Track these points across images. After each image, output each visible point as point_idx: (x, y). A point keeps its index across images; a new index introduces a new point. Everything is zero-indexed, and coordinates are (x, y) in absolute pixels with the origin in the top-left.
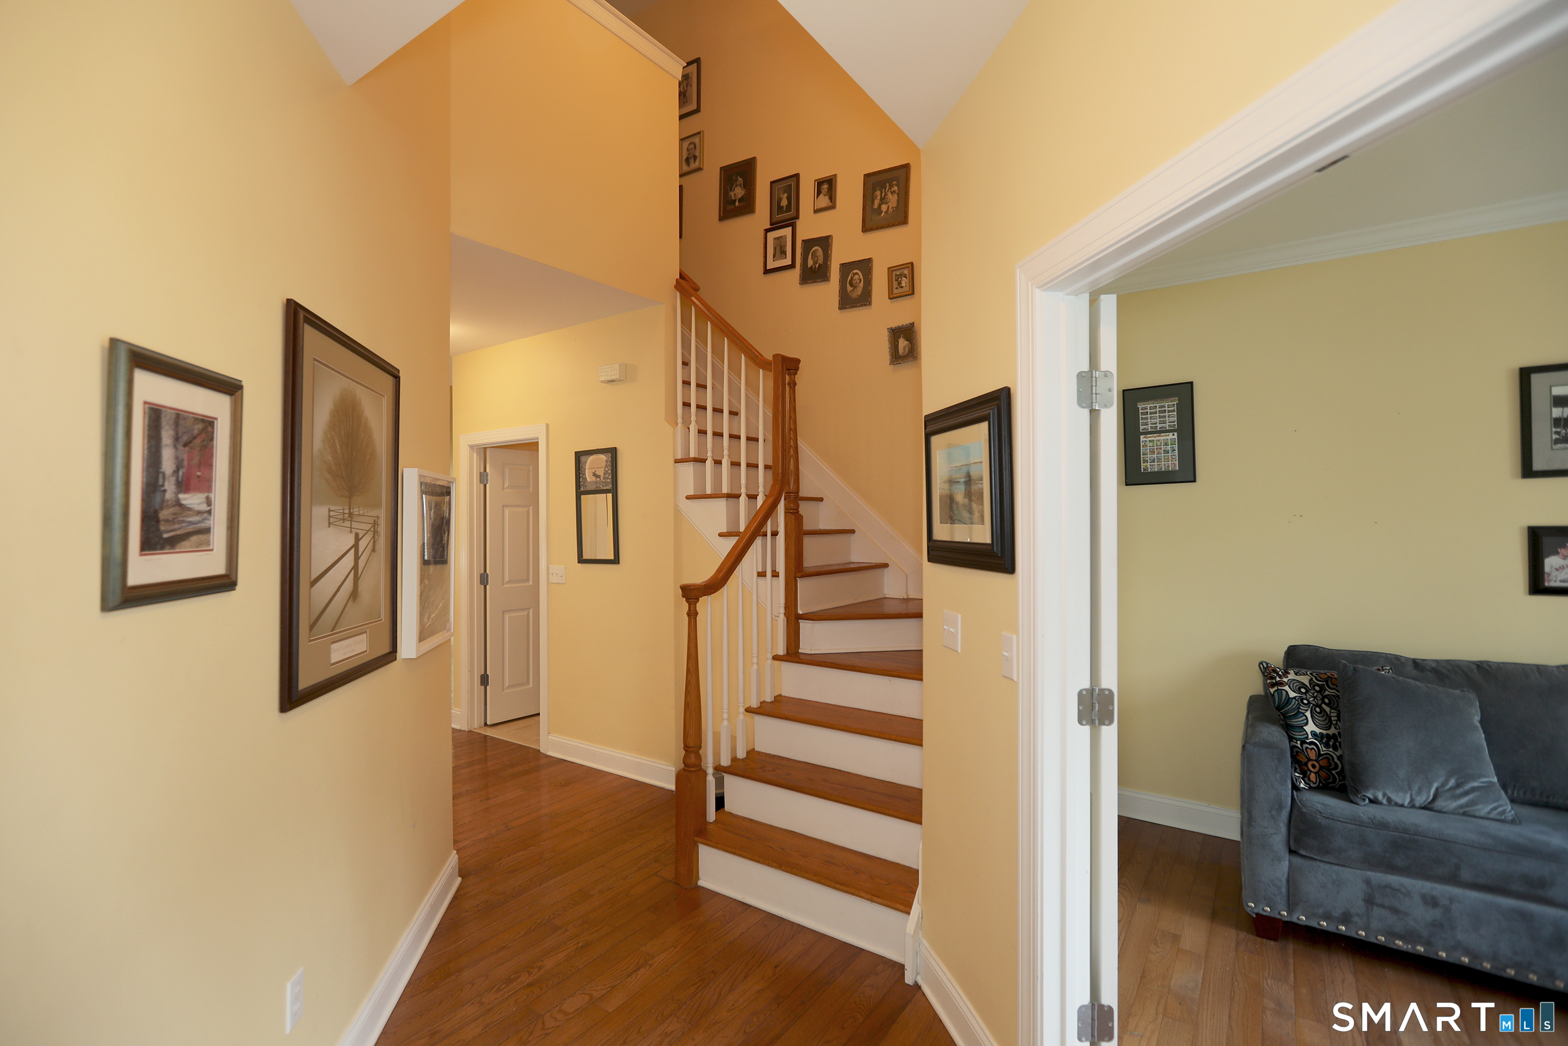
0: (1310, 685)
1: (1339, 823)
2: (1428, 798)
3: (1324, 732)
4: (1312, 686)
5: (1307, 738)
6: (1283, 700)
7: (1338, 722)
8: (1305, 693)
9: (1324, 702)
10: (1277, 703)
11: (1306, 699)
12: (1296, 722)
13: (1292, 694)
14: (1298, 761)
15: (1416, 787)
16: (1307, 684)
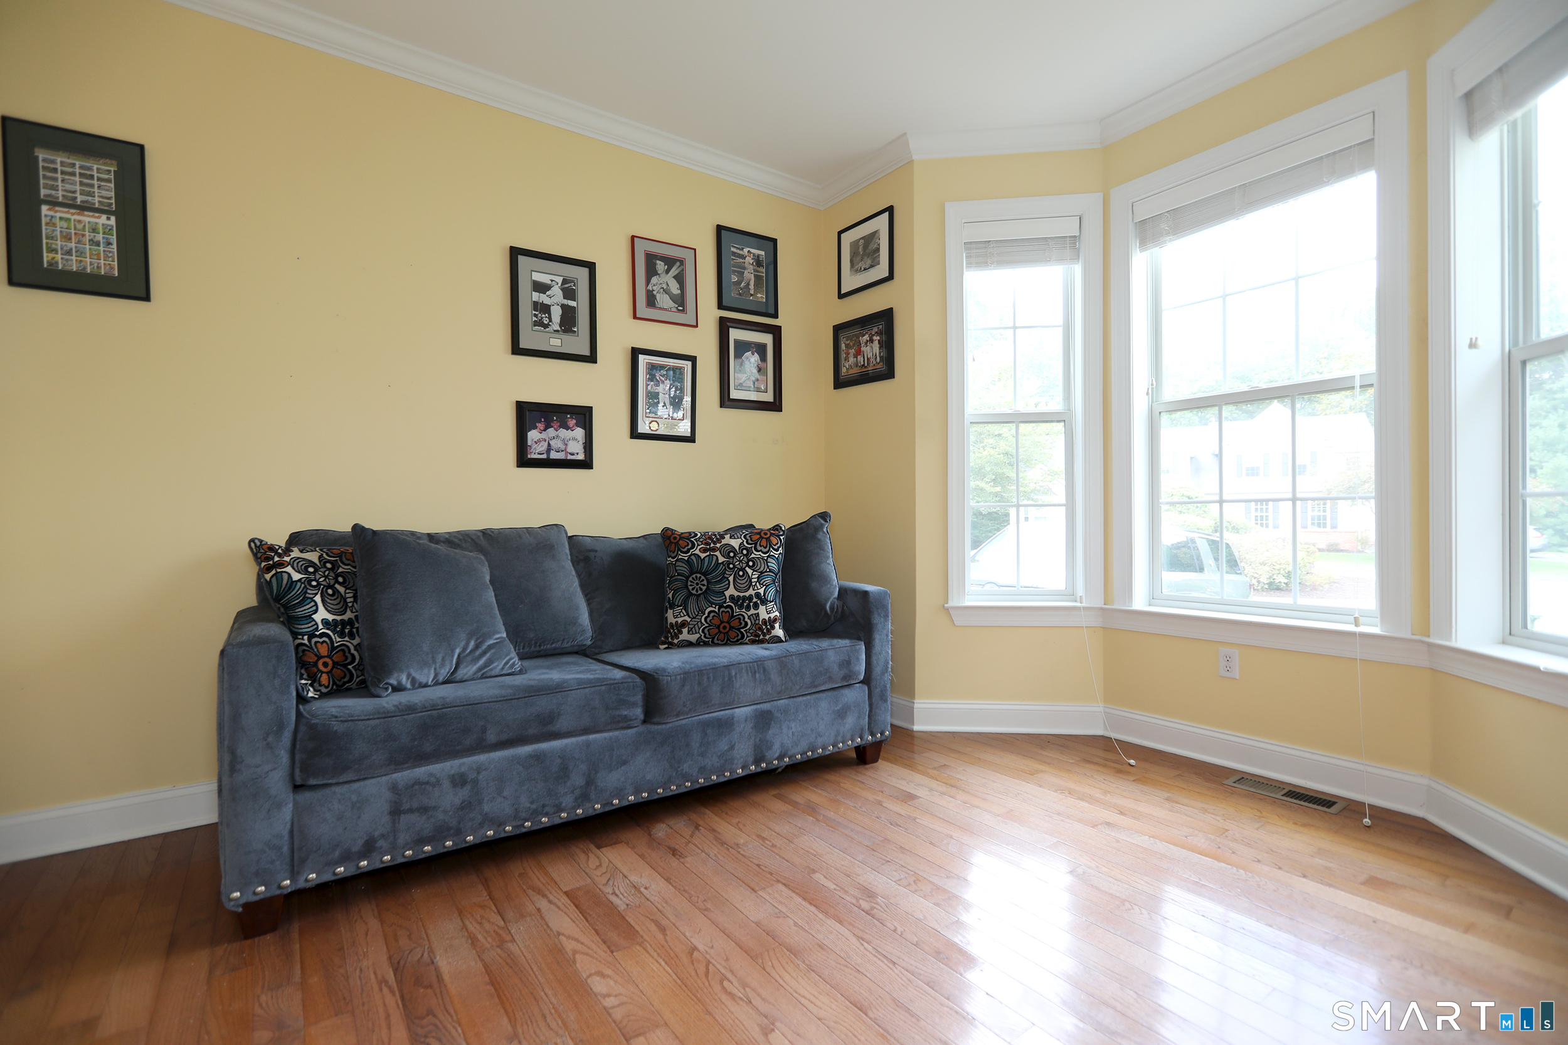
0: (320, 562)
1: (360, 722)
2: (450, 669)
3: (338, 618)
4: (322, 563)
5: (317, 629)
6: (284, 586)
7: (355, 604)
8: (314, 573)
9: (337, 582)
10: (275, 592)
11: (315, 580)
12: (301, 611)
13: (296, 576)
14: (305, 665)
15: (439, 659)
16: (316, 561)
